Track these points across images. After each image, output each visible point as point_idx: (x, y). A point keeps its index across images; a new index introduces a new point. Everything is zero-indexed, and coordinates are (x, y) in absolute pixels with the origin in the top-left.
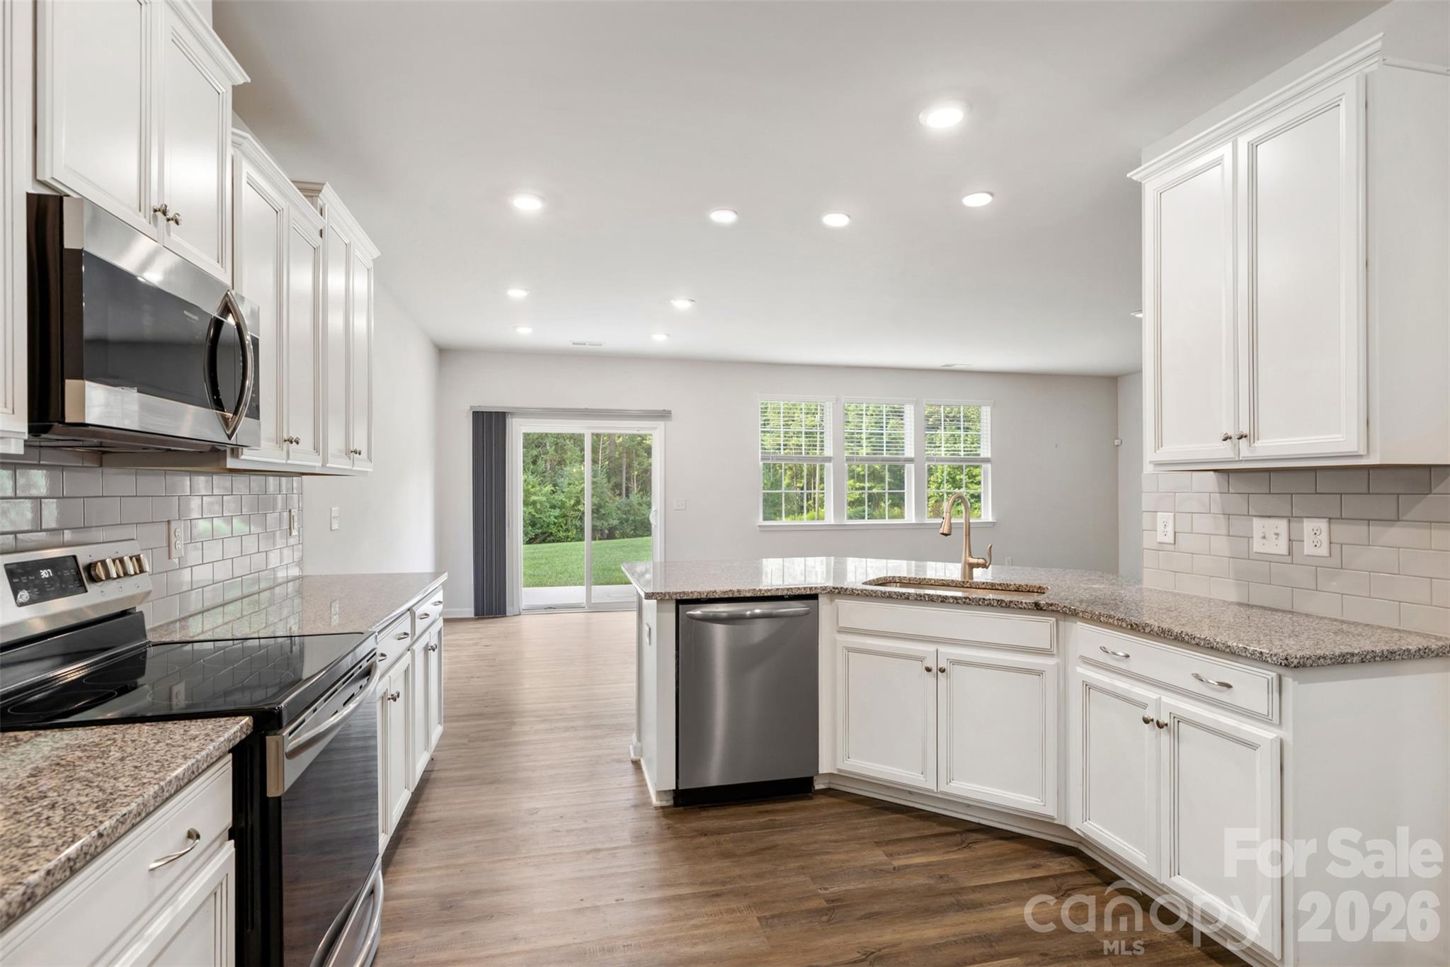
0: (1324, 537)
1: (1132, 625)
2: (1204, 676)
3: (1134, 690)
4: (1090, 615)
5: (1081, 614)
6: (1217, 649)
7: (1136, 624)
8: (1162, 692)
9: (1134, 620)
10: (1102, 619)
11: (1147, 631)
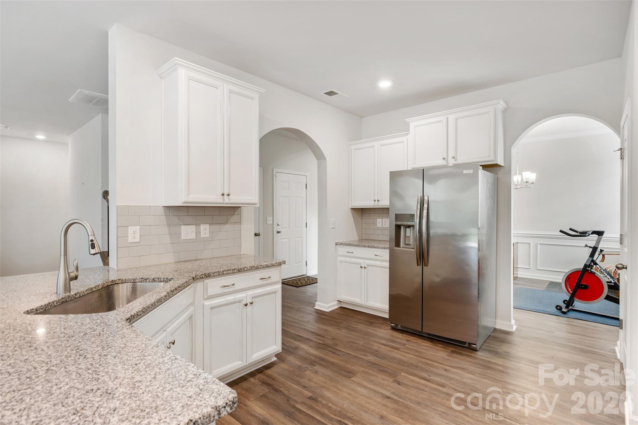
0: (208, 230)
1: (239, 270)
2: (264, 277)
3: (237, 297)
4: (217, 274)
5: (212, 275)
6: (269, 266)
7: (241, 269)
8: (246, 291)
9: (240, 267)
10: (224, 273)
11: (245, 270)
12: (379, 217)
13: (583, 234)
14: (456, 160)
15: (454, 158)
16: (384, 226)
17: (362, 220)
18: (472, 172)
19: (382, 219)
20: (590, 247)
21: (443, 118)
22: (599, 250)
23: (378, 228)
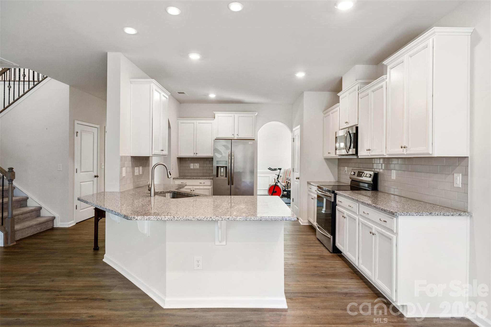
12: (192, 163)
13: (275, 170)
14: (238, 136)
15: (237, 135)
16: (195, 168)
17: (180, 164)
18: (252, 143)
19: (194, 164)
20: (277, 175)
21: (233, 115)
22: (280, 176)
23: (191, 169)
